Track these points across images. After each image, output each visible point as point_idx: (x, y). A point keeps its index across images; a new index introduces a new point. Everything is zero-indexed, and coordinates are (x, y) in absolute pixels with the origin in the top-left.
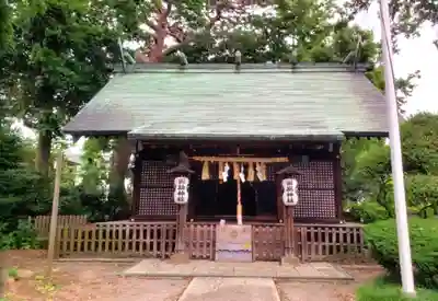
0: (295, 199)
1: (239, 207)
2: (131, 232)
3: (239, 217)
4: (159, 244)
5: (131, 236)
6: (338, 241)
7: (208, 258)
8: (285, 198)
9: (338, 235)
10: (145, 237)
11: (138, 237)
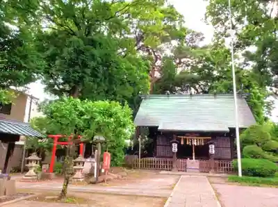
0: (214, 152)
1: (194, 154)
3: (194, 157)
4: (167, 166)
5: (157, 163)
6: (230, 166)
7: (184, 171)
8: (210, 151)
10: (162, 163)
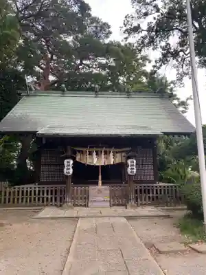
2: (39, 191)
3: (100, 182)
4: (56, 198)
5: (39, 194)
6: (157, 193)
7: (85, 206)
8: (129, 170)
9: (157, 190)
10: (47, 194)
11: (43, 194)
